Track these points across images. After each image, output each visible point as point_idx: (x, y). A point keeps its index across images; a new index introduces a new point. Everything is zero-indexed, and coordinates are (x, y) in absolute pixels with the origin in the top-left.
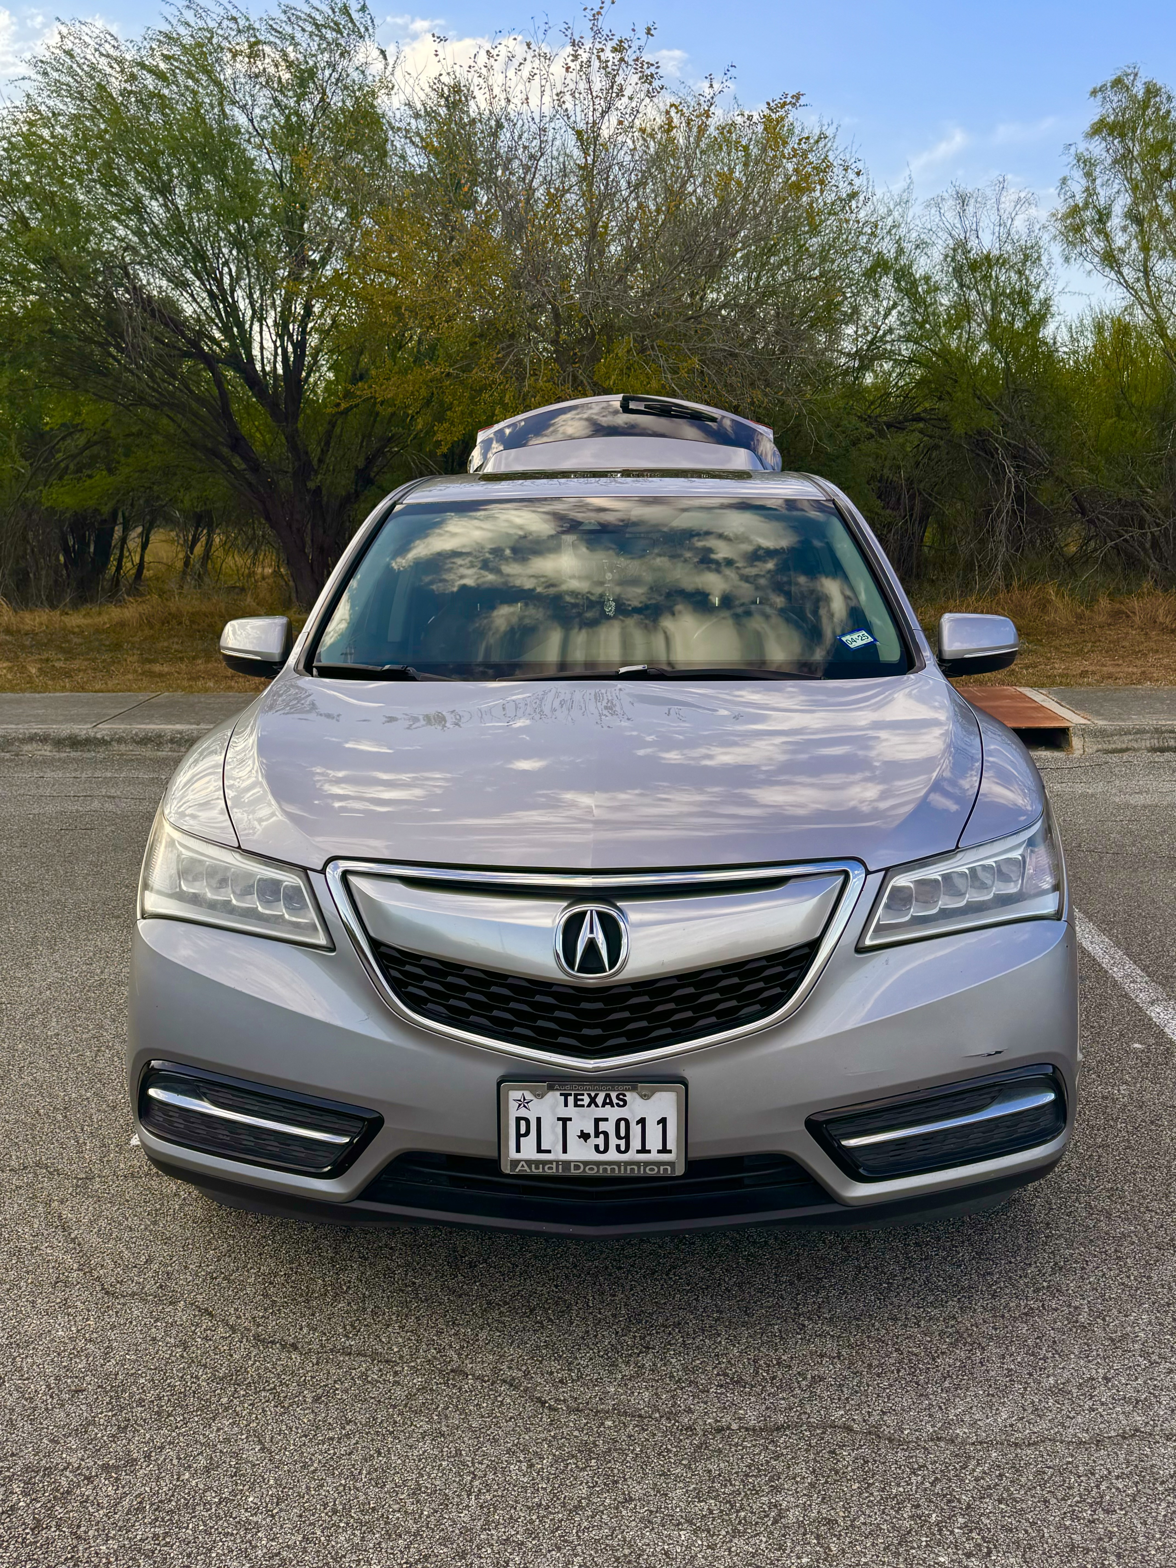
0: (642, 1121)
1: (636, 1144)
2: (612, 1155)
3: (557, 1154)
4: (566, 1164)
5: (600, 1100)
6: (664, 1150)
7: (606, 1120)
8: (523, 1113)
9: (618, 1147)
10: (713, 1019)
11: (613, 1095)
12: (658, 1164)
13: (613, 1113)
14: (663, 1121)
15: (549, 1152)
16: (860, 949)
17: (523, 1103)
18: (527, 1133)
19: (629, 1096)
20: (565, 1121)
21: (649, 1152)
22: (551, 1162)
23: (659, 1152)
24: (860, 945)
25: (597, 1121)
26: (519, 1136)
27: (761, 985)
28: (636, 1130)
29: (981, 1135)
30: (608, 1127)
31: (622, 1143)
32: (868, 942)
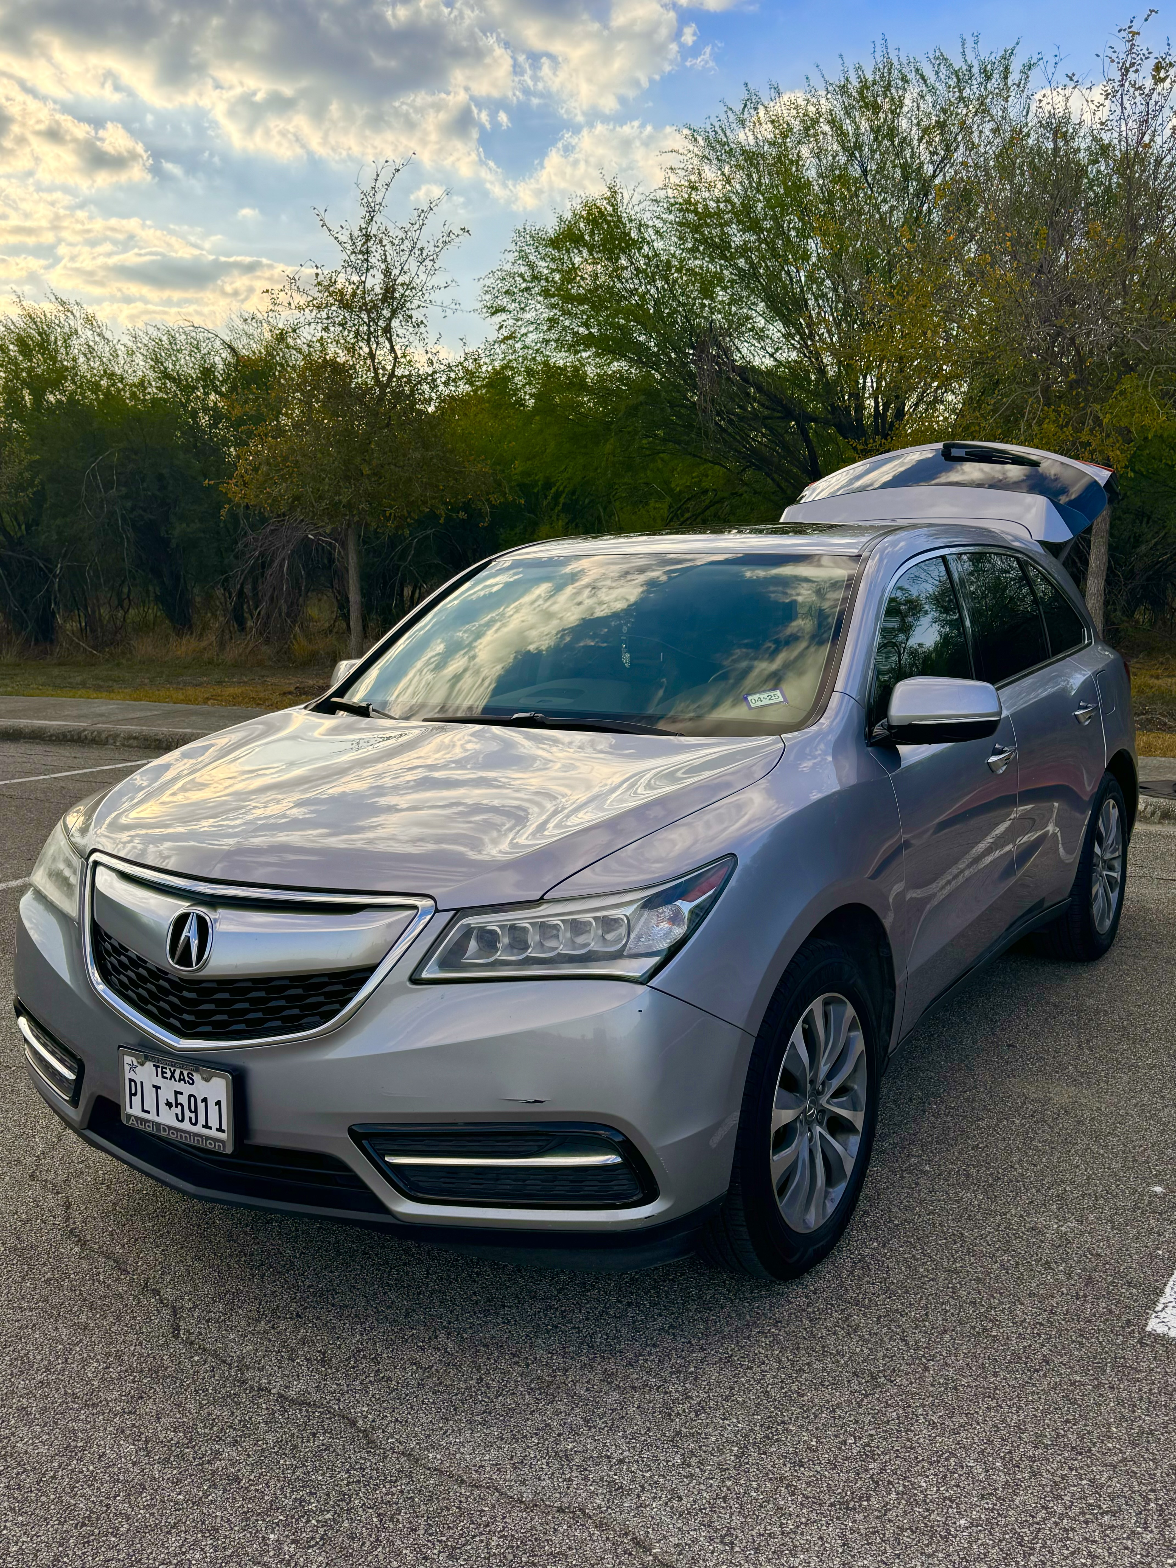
0: (205, 1100)
1: (202, 1120)
2: (186, 1126)
3: (152, 1117)
4: (158, 1125)
5: (177, 1075)
6: (220, 1130)
7: (182, 1093)
8: (132, 1075)
9: (190, 1118)
10: (279, 1023)
11: (185, 1073)
12: (215, 1140)
13: (187, 1089)
14: (218, 1103)
15: (148, 1112)
16: (415, 980)
17: (133, 1068)
18: (135, 1094)
19: (196, 1077)
20: (157, 1088)
21: (210, 1128)
22: (149, 1121)
23: (217, 1130)
24: (416, 977)
25: (177, 1093)
26: (131, 1095)
27: (321, 999)
28: (201, 1106)
29: (539, 1182)
30: (183, 1099)
31: (193, 1115)
32: (425, 975)
